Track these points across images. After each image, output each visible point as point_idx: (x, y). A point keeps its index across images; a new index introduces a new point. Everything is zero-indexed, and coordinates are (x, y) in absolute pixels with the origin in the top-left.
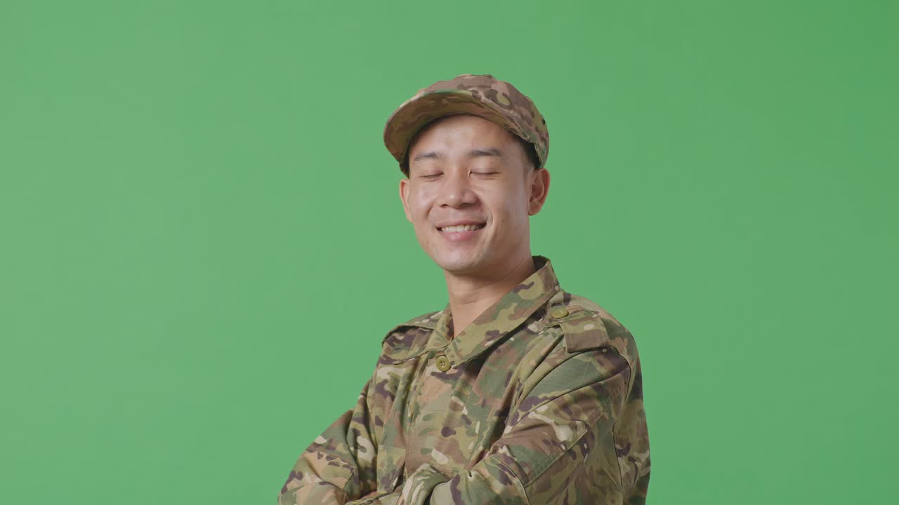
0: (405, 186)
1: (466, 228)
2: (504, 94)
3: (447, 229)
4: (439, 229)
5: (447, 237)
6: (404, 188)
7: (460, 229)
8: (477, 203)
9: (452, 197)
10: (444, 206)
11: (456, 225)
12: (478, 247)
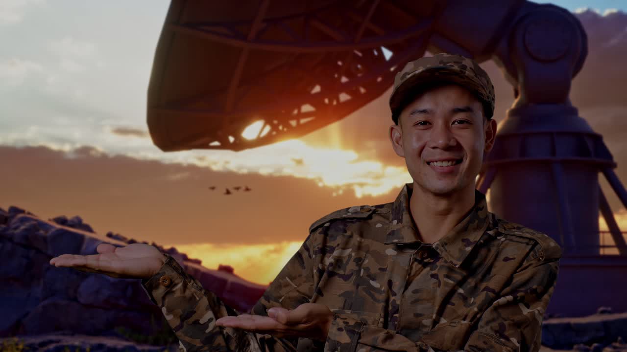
0: (394, 130)
1: (450, 164)
2: (471, 68)
3: (435, 163)
4: (428, 163)
5: (434, 168)
6: (393, 132)
7: (445, 164)
8: (458, 147)
9: (441, 142)
10: (434, 148)
11: (442, 161)
12: (458, 177)
